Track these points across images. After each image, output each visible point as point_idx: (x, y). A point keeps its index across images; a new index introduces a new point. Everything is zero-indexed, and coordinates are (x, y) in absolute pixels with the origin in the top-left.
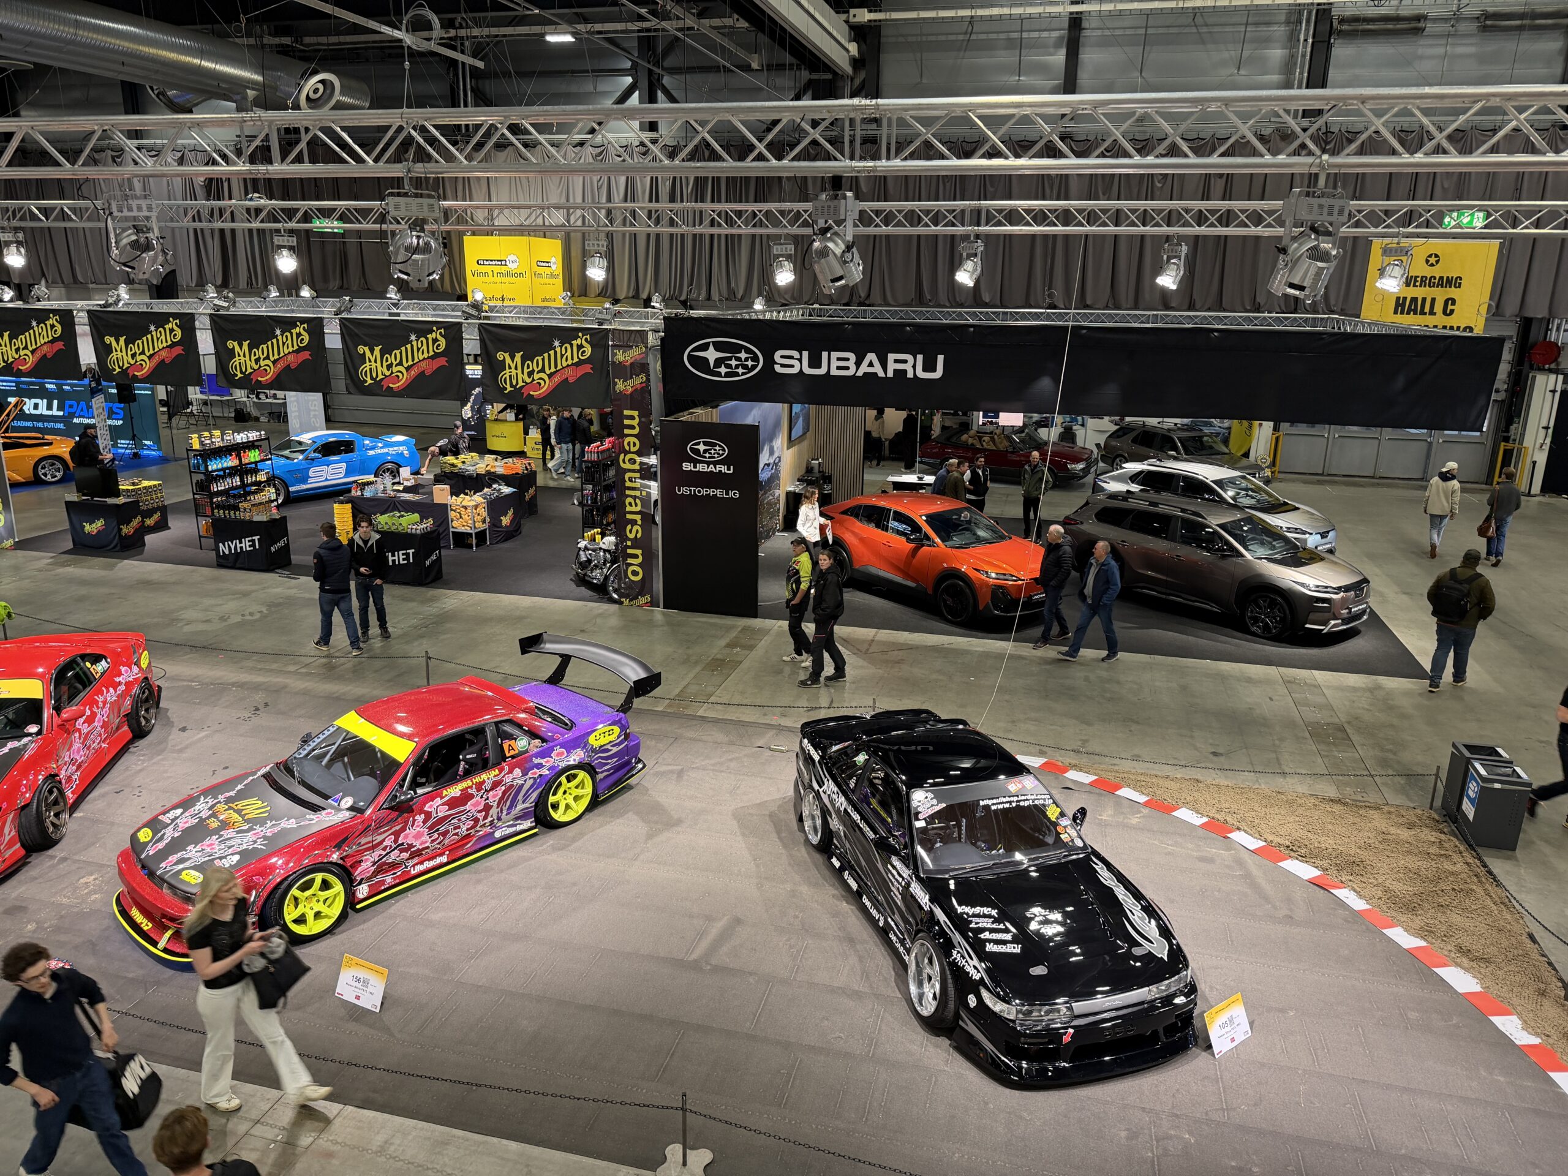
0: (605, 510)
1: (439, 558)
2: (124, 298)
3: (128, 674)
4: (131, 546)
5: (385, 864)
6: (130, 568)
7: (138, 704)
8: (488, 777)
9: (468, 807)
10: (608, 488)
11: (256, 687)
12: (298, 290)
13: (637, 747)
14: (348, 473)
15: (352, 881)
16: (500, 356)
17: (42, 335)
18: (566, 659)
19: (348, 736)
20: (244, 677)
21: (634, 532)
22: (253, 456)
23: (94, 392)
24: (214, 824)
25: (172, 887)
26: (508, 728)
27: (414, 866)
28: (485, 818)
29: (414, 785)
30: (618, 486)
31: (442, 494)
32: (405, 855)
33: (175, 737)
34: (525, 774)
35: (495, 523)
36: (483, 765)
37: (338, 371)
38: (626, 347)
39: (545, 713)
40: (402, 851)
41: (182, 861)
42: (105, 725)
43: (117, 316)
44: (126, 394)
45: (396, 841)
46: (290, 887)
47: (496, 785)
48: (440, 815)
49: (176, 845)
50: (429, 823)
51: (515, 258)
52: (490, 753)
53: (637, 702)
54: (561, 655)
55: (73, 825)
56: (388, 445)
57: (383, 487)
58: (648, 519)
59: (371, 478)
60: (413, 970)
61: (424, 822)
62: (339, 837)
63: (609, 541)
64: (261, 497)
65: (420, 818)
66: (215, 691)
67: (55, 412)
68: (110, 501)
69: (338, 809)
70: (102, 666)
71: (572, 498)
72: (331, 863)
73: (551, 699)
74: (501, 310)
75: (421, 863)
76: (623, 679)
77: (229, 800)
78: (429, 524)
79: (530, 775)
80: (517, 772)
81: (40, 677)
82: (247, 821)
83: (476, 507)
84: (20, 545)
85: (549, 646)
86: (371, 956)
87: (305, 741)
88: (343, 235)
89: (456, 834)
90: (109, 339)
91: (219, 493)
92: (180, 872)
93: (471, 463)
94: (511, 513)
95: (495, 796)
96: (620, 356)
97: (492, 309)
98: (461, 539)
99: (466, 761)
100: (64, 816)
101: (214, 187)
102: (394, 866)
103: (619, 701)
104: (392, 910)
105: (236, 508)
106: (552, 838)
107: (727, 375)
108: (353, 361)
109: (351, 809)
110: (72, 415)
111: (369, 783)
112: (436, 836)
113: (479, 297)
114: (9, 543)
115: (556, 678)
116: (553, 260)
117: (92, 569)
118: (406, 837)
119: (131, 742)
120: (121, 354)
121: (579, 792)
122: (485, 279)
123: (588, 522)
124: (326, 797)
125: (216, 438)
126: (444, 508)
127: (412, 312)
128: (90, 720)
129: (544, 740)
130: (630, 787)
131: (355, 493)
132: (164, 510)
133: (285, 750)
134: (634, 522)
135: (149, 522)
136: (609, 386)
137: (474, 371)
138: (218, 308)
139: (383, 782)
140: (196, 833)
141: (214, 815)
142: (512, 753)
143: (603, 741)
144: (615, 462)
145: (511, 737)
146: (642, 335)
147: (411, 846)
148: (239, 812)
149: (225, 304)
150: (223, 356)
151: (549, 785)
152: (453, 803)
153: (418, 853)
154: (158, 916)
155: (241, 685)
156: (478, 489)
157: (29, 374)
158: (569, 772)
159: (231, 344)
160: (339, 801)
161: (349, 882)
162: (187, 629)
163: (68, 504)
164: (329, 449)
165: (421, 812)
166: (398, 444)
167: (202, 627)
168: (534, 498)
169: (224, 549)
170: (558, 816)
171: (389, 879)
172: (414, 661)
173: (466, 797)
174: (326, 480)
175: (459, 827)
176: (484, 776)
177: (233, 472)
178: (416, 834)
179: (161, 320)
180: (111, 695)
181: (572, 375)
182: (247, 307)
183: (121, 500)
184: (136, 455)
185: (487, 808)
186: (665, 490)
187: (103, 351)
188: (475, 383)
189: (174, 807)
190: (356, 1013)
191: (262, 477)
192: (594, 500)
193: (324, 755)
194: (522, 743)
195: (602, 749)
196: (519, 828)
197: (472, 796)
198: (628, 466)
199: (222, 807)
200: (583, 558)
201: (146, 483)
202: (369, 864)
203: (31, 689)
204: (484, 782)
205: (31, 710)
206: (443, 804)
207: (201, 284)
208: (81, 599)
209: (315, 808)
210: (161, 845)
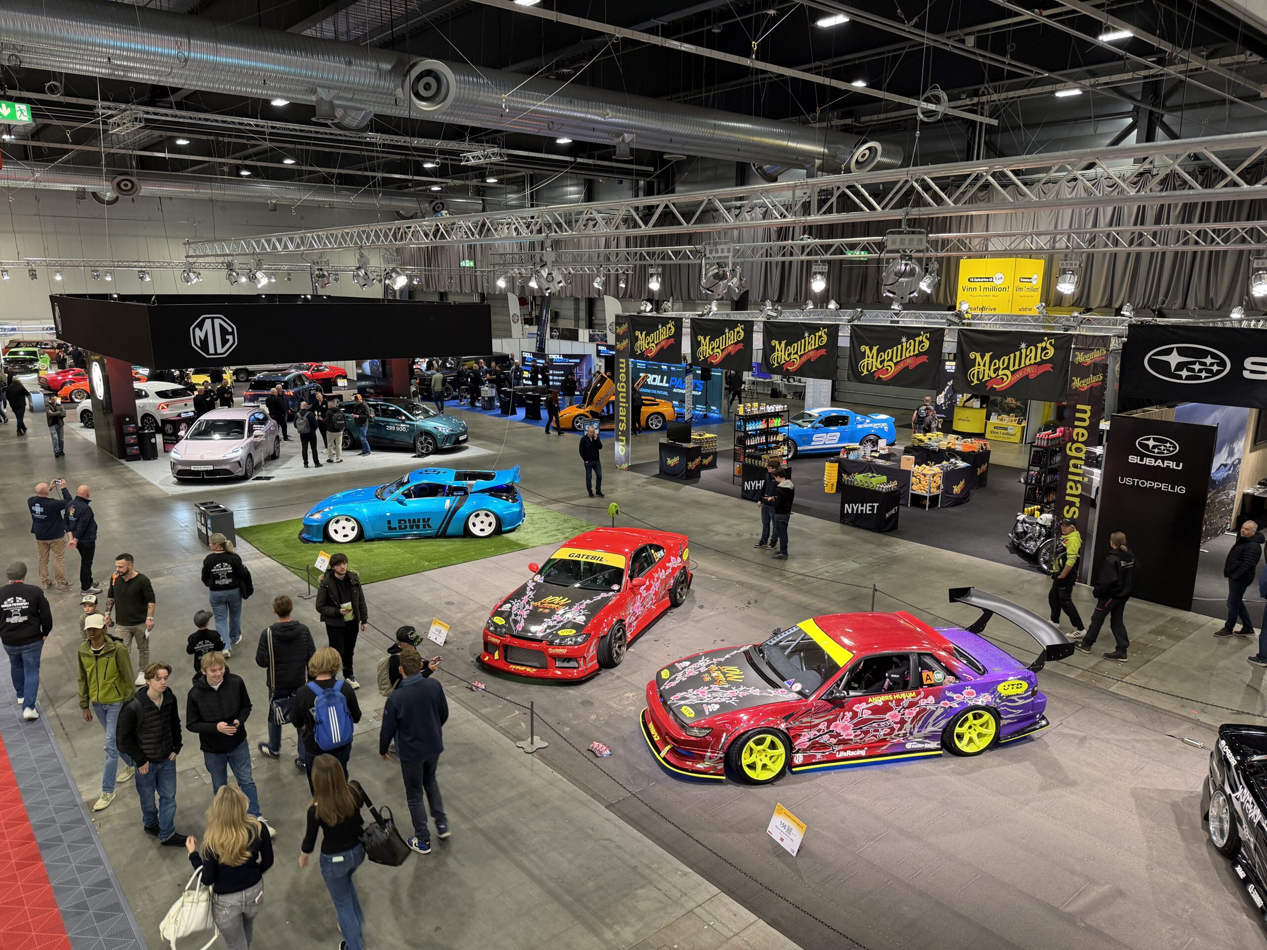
0: (1048, 489)
1: (897, 513)
2: (714, 310)
3: (675, 562)
4: (691, 477)
5: (817, 742)
6: (689, 491)
7: (678, 583)
8: (907, 696)
9: (887, 716)
10: (1053, 471)
11: (752, 587)
12: (828, 303)
13: (1042, 706)
14: (841, 440)
15: (792, 748)
16: (972, 355)
17: (663, 334)
18: (988, 614)
19: (806, 637)
20: (745, 578)
21: (1071, 513)
22: (777, 422)
23: (688, 372)
24: (707, 678)
25: (675, 715)
26: (928, 660)
27: (839, 751)
28: (900, 729)
29: (848, 687)
30: (1061, 472)
31: (907, 463)
32: (834, 741)
33: (696, 609)
34: (937, 702)
35: (948, 490)
36: (902, 685)
37: (844, 363)
38: (1087, 350)
39: (962, 655)
40: (832, 736)
41: (684, 698)
42: (656, 594)
43: (708, 323)
44: (706, 376)
45: (828, 727)
46: (748, 739)
47: (912, 705)
48: (865, 716)
49: (682, 687)
50: (855, 721)
51: (1001, 275)
52: (911, 679)
53: (1048, 665)
54: (984, 610)
55: (628, 656)
56: (873, 421)
57: (864, 452)
58: (1087, 503)
59: (856, 445)
60: (825, 833)
61: (852, 719)
62: (787, 711)
63: (1046, 518)
64: (777, 452)
65: (849, 715)
66: (725, 585)
67: (665, 384)
68: (685, 445)
69: (790, 690)
70: (660, 554)
71: (1019, 476)
72: (779, 730)
73: (970, 645)
74: (981, 318)
75: (845, 750)
76: (1037, 641)
77: (720, 664)
78: (893, 485)
79: (941, 704)
80: (931, 699)
81: (625, 554)
82: (728, 682)
83: (934, 476)
84: (631, 468)
85: (974, 600)
86: (798, 812)
87: (776, 633)
88: (867, 262)
89: (875, 736)
90: (701, 338)
91: (751, 447)
92: (681, 706)
93: (937, 440)
94: (962, 483)
95: (910, 714)
96: (1080, 358)
97: (974, 317)
98: (918, 500)
99: (891, 679)
100: (624, 649)
101: (783, 233)
102: (824, 746)
103: (1032, 660)
104: (817, 781)
105: (759, 458)
106: (954, 763)
107: (1188, 378)
108: (856, 356)
109: (799, 693)
110: (673, 387)
111: (814, 677)
112: (859, 732)
113: (964, 307)
114: (625, 466)
115: (977, 628)
116: (1035, 276)
117: (667, 489)
118: (836, 726)
119: (669, 608)
120: (706, 348)
121: (983, 730)
122: (974, 293)
123: (1030, 499)
124: (783, 679)
125: (755, 408)
126: (908, 474)
127: (909, 320)
128: (648, 589)
129: (957, 678)
130: (1030, 739)
131: (843, 455)
132: (715, 454)
133: (761, 637)
134: (1072, 504)
135: (706, 462)
136: (1066, 382)
137: (950, 366)
138: (769, 317)
139: (826, 678)
140: (695, 682)
141: (708, 672)
142: (929, 682)
143: (1010, 692)
144: (1062, 449)
145: (930, 669)
146: (1105, 340)
147: (839, 735)
148: (724, 674)
149: (775, 315)
150: (768, 350)
151: (957, 717)
152: (876, 710)
153: (844, 742)
154: (664, 733)
155: (742, 584)
156: (938, 461)
157: (653, 359)
158: (977, 711)
159: (775, 343)
160: (792, 684)
161: (790, 750)
162: (716, 538)
163: (661, 445)
164: (830, 421)
165: (850, 710)
166: (881, 421)
167: (724, 538)
168: (985, 473)
169: (747, 486)
170: (962, 745)
171: (819, 756)
172: (865, 591)
173: (885, 708)
174: (825, 444)
175: (878, 731)
176: (903, 695)
177: (762, 432)
178: (844, 726)
179: (732, 324)
180: (662, 574)
181: (1032, 372)
182: (790, 316)
183: (691, 445)
184: (705, 416)
185: (903, 722)
186: (1107, 479)
187: (695, 345)
188: (951, 376)
189: (686, 660)
190: (778, 851)
191: (780, 438)
192: (1038, 481)
193: (787, 647)
194: (938, 676)
195: (1009, 699)
196: (927, 746)
197: (891, 709)
198: (1073, 453)
199: (714, 667)
200: (1020, 529)
201: (708, 435)
202: (806, 739)
203: (618, 561)
204: (902, 700)
205: (616, 575)
206: (867, 709)
207: (763, 300)
208: (658, 508)
209: (775, 686)
210: (673, 684)
